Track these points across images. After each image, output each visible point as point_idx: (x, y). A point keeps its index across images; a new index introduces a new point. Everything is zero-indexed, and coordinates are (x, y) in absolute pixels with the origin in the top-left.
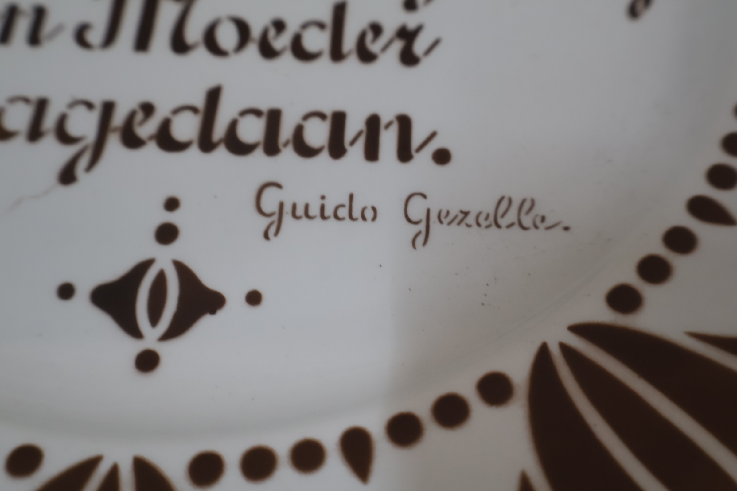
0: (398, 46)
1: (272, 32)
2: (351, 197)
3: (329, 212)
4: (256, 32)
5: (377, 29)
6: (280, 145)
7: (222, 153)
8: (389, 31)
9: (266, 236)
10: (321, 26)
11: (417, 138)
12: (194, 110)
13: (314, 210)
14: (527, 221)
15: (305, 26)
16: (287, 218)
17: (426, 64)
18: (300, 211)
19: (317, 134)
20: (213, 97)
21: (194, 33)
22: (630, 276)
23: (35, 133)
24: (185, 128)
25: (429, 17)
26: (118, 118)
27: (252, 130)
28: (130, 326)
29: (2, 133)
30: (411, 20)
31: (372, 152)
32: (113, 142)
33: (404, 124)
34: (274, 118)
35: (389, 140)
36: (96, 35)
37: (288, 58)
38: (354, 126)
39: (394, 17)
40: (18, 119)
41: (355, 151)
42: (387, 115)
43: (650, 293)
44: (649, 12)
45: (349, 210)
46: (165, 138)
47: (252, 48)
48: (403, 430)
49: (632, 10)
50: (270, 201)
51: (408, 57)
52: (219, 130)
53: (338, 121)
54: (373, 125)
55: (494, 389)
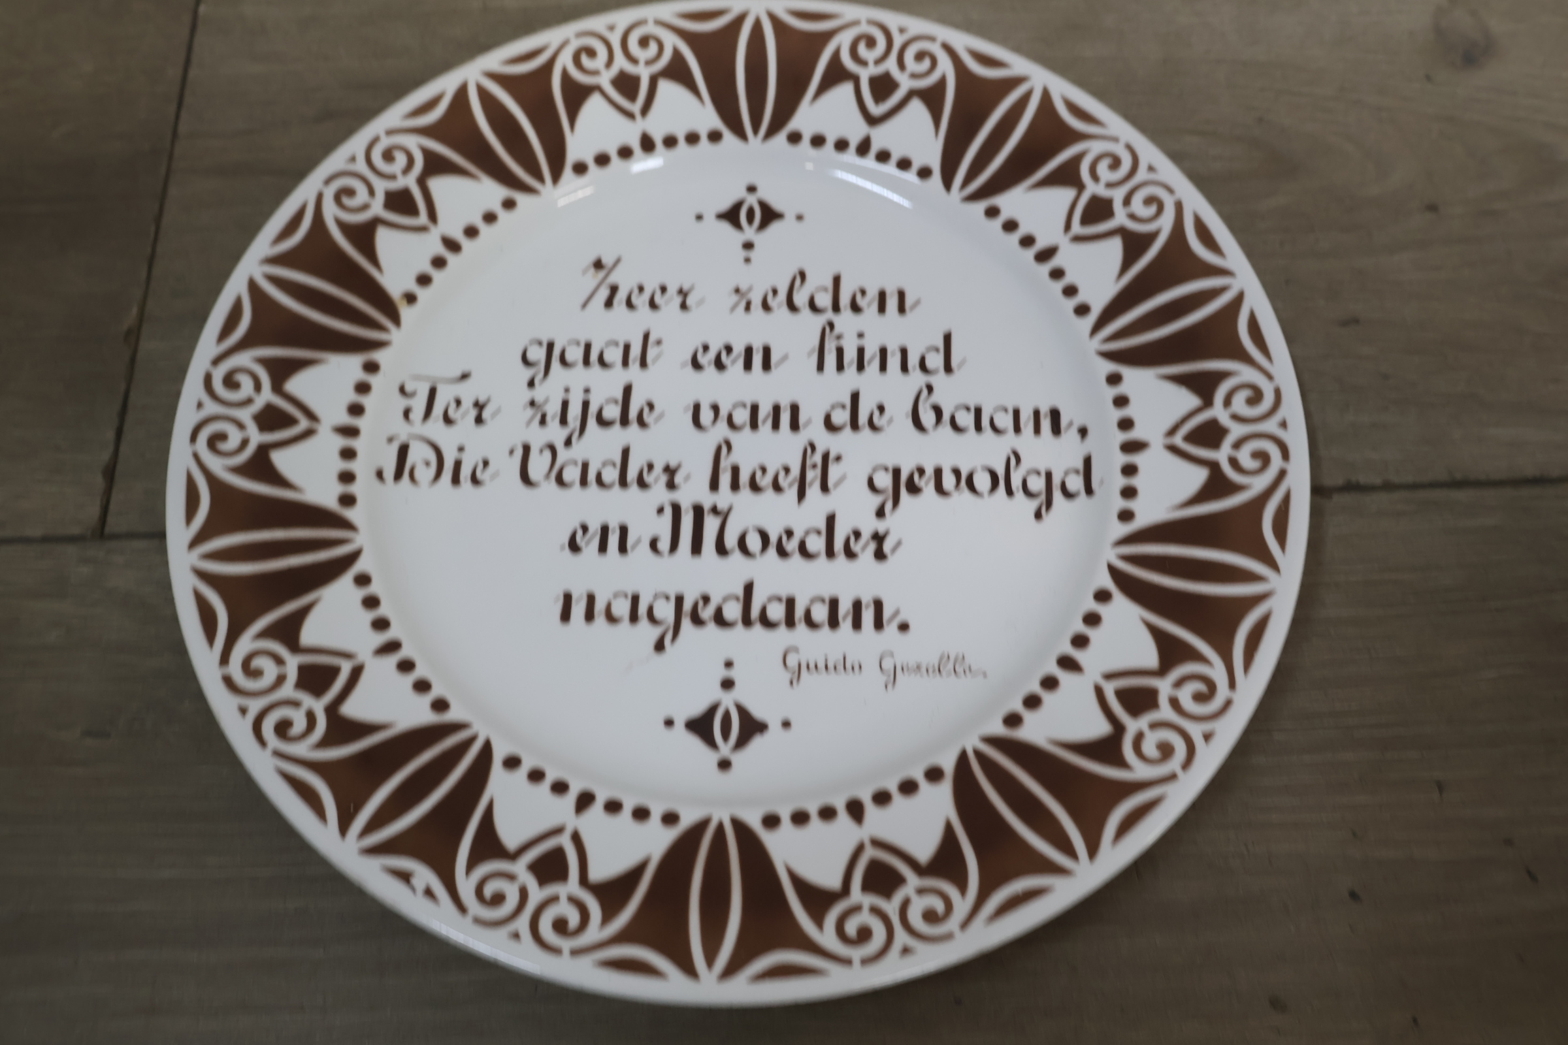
0: (872, 547)
1: (785, 539)
2: (844, 658)
3: (831, 665)
4: (773, 539)
5: (857, 534)
6: (796, 621)
7: (758, 628)
8: (866, 535)
9: (791, 683)
10: (818, 532)
11: (887, 614)
12: (737, 599)
13: (821, 665)
14: (959, 669)
15: (807, 533)
16: (804, 672)
17: (892, 560)
18: (812, 666)
19: (820, 613)
20: (749, 589)
21: (731, 541)
22: (1017, 706)
23: (634, 617)
24: (733, 611)
25: (894, 524)
26: (687, 606)
27: (776, 612)
28: (711, 742)
29: (611, 618)
30: (881, 526)
31: (857, 624)
32: (686, 623)
33: (878, 605)
34: (790, 603)
35: (868, 616)
36: (664, 544)
37: (797, 558)
38: (845, 607)
39: (869, 524)
40: (622, 608)
41: (846, 625)
42: (867, 600)
43: (1028, 717)
44: (1049, 518)
45: (845, 665)
46: (720, 619)
47: (772, 551)
48: (882, 798)
49: (1038, 515)
50: (792, 661)
51: (880, 555)
52: (755, 612)
53: (834, 604)
54: (857, 606)
55: (934, 774)
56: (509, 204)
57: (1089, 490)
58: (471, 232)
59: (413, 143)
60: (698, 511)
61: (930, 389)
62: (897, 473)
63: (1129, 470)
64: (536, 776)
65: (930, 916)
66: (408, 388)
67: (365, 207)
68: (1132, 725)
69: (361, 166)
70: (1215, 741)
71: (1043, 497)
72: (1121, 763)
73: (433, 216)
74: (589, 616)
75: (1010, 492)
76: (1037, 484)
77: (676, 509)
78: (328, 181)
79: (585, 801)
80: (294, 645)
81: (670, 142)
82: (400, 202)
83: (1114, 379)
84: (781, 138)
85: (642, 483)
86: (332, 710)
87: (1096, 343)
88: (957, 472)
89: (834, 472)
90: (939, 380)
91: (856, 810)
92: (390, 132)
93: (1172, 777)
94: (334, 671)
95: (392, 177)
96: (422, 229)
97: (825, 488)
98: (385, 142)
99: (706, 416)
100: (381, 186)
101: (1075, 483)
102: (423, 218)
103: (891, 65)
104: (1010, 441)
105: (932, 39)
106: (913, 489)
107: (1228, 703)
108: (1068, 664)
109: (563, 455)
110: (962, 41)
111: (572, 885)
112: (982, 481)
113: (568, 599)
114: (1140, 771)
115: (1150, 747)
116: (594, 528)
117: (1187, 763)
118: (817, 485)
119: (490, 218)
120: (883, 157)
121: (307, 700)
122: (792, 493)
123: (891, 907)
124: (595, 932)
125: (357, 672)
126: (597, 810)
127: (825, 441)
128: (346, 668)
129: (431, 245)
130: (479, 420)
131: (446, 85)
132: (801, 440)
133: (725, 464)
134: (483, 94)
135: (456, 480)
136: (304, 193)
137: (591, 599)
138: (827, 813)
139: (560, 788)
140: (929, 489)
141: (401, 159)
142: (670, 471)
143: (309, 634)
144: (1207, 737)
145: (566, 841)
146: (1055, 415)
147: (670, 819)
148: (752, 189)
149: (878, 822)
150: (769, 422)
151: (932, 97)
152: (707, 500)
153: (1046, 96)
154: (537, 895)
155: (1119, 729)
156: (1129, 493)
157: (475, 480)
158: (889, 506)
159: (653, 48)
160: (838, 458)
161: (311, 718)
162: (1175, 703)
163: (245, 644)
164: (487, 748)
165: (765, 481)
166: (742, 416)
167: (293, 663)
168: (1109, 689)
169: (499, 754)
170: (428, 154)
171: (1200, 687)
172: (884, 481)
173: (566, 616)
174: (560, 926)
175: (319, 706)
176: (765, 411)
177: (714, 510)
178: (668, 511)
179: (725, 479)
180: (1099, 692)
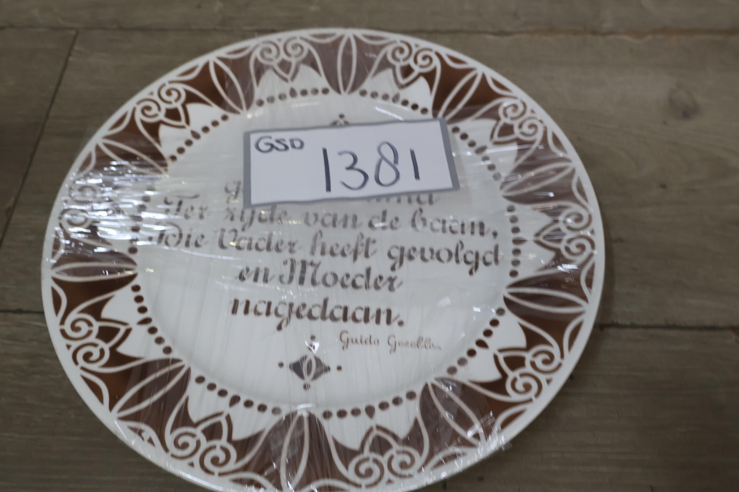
0: (388, 284)
1: (345, 278)
2: (370, 337)
3: (363, 340)
4: (340, 277)
5: (381, 278)
6: (348, 318)
7: (329, 321)
8: (385, 278)
9: (343, 348)
10: (362, 276)
11: (393, 316)
12: (319, 306)
13: (359, 340)
14: (427, 345)
15: (356, 276)
16: (350, 343)
17: (397, 291)
18: (354, 340)
19: (360, 315)
20: (326, 302)
21: (319, 278)
22: (455, 364)
23: (268, 313)
24: (316, 312)
25: (400, 273)
26: (295, 309)
27: (339, 313)
28: (301, 376)
29: (257, 313)
30: (393, 275)
31: (378, 321)
32: (294, 317)
33: (389, 312)
34: (346, 310)
35: (383, 317)
36: (286, 279)
37: (350, 288)
38: (372, 312)
39: (387, 273)
40: (262, 308)
41: (372, 321)
42: (383, 309)
43: (461, 369)
44: (476, 274)
45: (370, 341)
46: (310, 316)
47: (339, 284)
48: (383, 406)
49: (471, 273)
50: (344, 337)
51: (391, 289)
52: (328, 313)
53: (367, 311)
54: (379, 312)
55: (411, 395)
56: (225, 118)
57: (496, 261)
58: (206, 129)
59: (181, 88)
60: (304, 263)
61: (421, 210)
62: (402, 249)
63: (517, 252)
64: (212, 387)
65: (403, 465)
66: (169, 201)
67: (156, 115)
68: (511, 375)
69: (156, 97)
70: (552, 384)
71: (474, 264)
72: (505, 393)
73: (188, 121)
74: (246, 311)
75: (457, 261)
76: (471, 258)
77: (293, 262)
78: (139, 103)
79: (235, 400)
80: (98, 318)
81: (304, 93)
82: (173, 114)
83: (511, 209)
84: (357, 93)
85: (278, 250)
86: (113, 350)
87: (502, 193)
88: (432, 251)
89: (372, 248)
90: (426, 207)
91: (370, 411)
92: (171, 82)
93: (530, 400)
94: (117, 330)
95: (170, 103)
96: (182, 127)
97: (367, 255)
98: (168, 86)
99: (312, 219)
100: (164, 106)
101: (490, 258)
102: (183, 122)
103: (411, 62)
104: (459, 236)
105: (430, 50)
106: (411, 258)
107: (560, 365)
108: (481, 344)
109: (240, 234)
110: (445, 51)
111: (223, 442)
112: (444, 255)
113: (236, 302)
114: (514, 397)
115: (519, 386)
116: (252, 269)
117: (538, 394)
118: (363, 254)
119: (215, 124)
120: (405, 103)
121: (102, 344)
122: (350, 257)
123: (384, 460)
124: (232, 465)
125: (128, 332)
126: (240, 405)
127: (368, 233)
128: (123, 329)
129: (186, 134)
130: (201, 217)
131: (199, 62)
132: (357, 232)
133: (319, 241)
134: (217, 67)
135: (187, 244)
136: (127, 108)
137: (248, 303)
138: (356, 412)
139: (222, 393)
140: (418, 258)
141: (175, 94)
142: (292, 244)
143: (106, 313)
144: (549, 381)
145: (222, 420)
146: (482, 225)
147: (276, 411)
148: (342, 116)
149: (381, 417)
150: (342, 224)
151: (429, 77)
152: (309, 259)
153: (484, 78)
154: (205, 444)
155: (504, 376)
156: (516, 263)
157: (197, 245)
158: (397, 265)
159: (299, 49)
160: (374, 242)
161: (102, 352)
162: (533, 364)
163: (74, 315)
164: (188, 372)
165: (337, 251)
166: (328, 220)
167: (96, 325)
168: (501, 357)
169: (194, 375)
170: (188, 93)
171: (546, 357)
172: (396, 253)
173: (234, 311)
174: (215, 461)
175: (106, 347)
176: (340, 217)
177: (312, 264)
178: (289, 263)
179: (318, 249)
180: (496, 358)
